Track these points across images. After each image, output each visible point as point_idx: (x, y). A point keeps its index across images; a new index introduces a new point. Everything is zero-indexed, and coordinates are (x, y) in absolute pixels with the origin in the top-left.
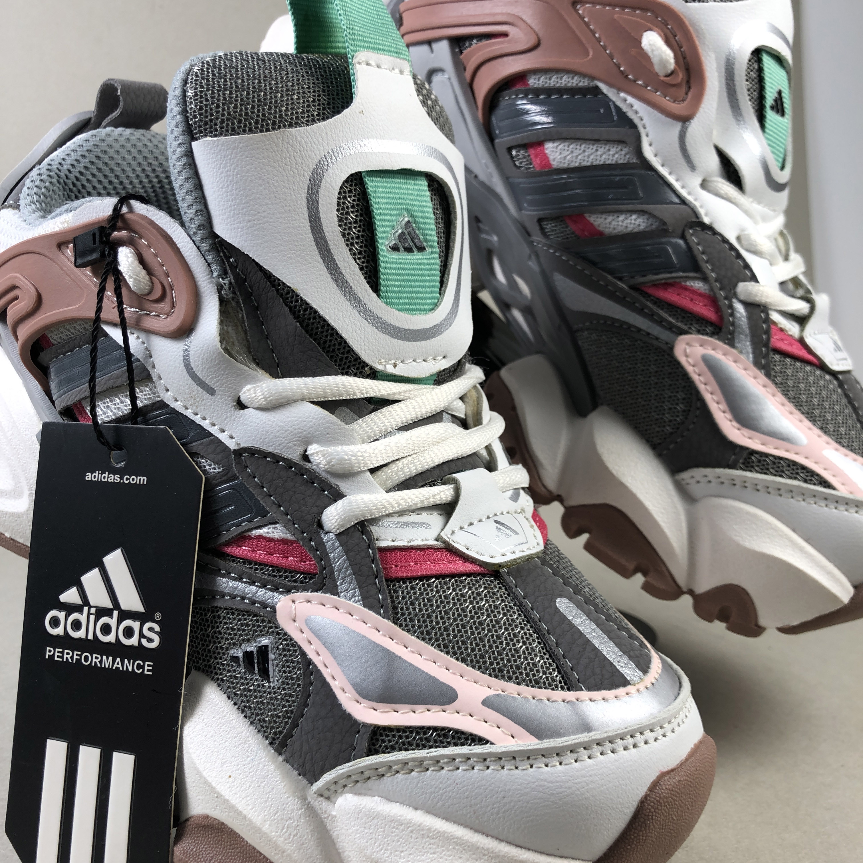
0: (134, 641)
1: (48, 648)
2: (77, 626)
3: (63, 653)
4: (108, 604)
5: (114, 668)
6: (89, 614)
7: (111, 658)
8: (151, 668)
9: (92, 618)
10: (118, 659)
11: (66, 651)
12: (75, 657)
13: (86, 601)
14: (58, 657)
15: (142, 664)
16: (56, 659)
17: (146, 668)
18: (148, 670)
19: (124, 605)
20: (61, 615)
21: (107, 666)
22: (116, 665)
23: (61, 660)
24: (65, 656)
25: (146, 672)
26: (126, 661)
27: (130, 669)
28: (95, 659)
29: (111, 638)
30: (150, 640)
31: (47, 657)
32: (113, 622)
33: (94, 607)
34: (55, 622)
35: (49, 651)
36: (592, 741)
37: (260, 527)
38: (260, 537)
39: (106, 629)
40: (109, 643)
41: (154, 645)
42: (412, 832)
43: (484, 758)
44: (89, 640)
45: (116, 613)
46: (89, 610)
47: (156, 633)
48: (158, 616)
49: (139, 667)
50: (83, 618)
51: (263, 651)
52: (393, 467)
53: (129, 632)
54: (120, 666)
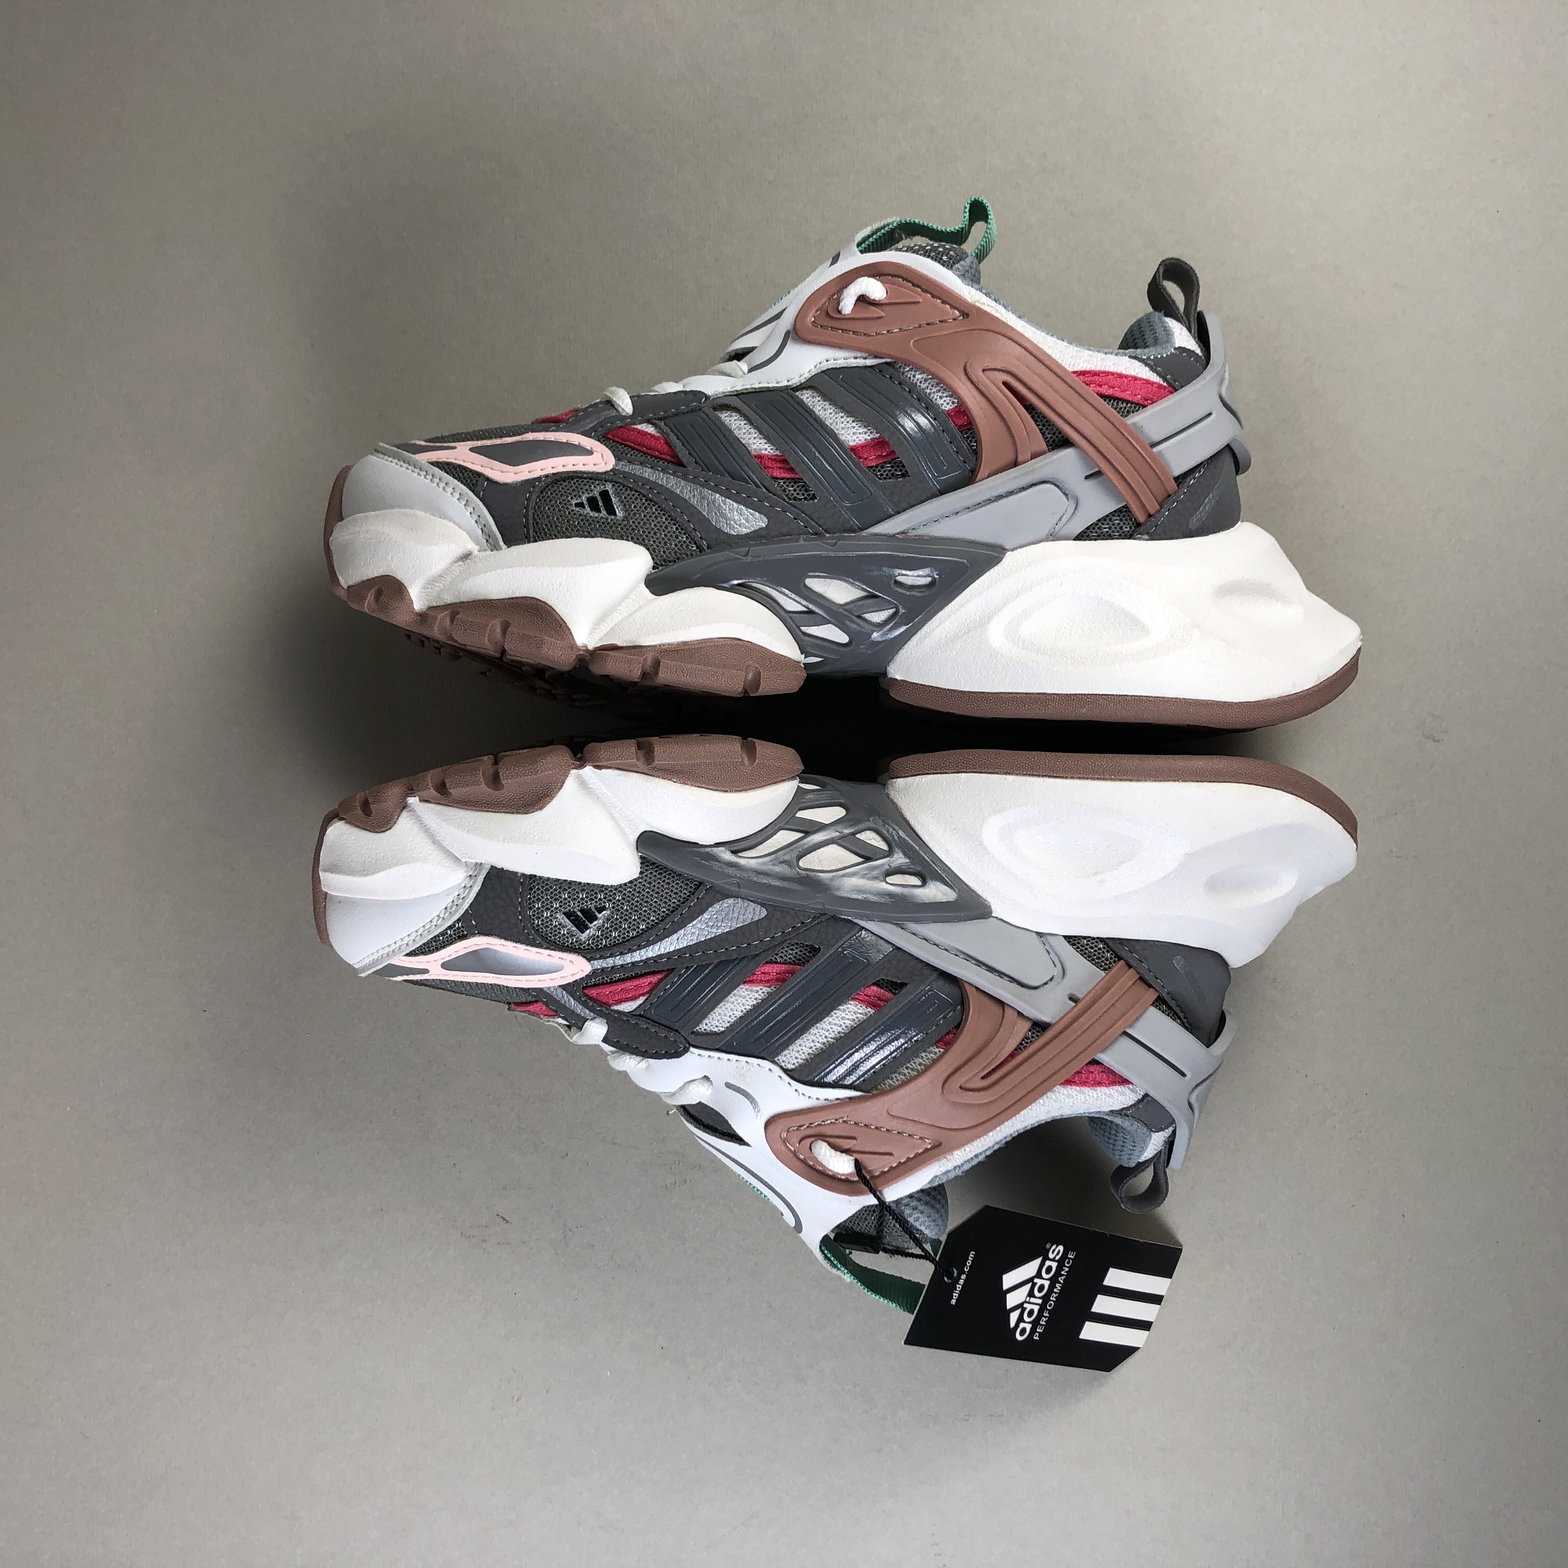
0: (1054, 1265)
1: (1035, 1338)
2: (1031, 1313)
3: (1041, 1325)
4: (1027, 1287)
6: (1029, 1303)
7: (1057, 1285)
8: (1073, 1253)
9: (1031, 1300)
10: (1060, 1279)
11: (1041, 1322)
12: (1047, 1314)
13: (1021, 1305)
14: (1041, 1329)
16: (1041, 1331)
17: (1071, 1256)
18: (1073, 1255)
19: (1034, 1274)
20: (1021, 1326)
21: (1059, 1288)
22: (1062, 1282)
23: (1044, 1327)
24: (1043, 1323)
25: (1073, 1257)
26: (1063, 1273)
27: (1067, 1269)
28: (1054, 1298)
29: (1047, 1285)
30: (1059, 1253)
31: (1039, 1339)
32: (1039, 1282)
33: (1026, 1298)
34: (1023, 1332)
35: (1037, 1336)
39: (1041, 1288)
40: (1049, 1286)
41: (1061, 1249)
44: (1042, 1302)
45: (1035, 1280)
46: (1026, 1303)
47: (1056, 1248)
48: (1048, 1246)
49: (1068, 1263)
50: (1029, 1308)
53: (1049, 1270)
54: (1063, 1278)
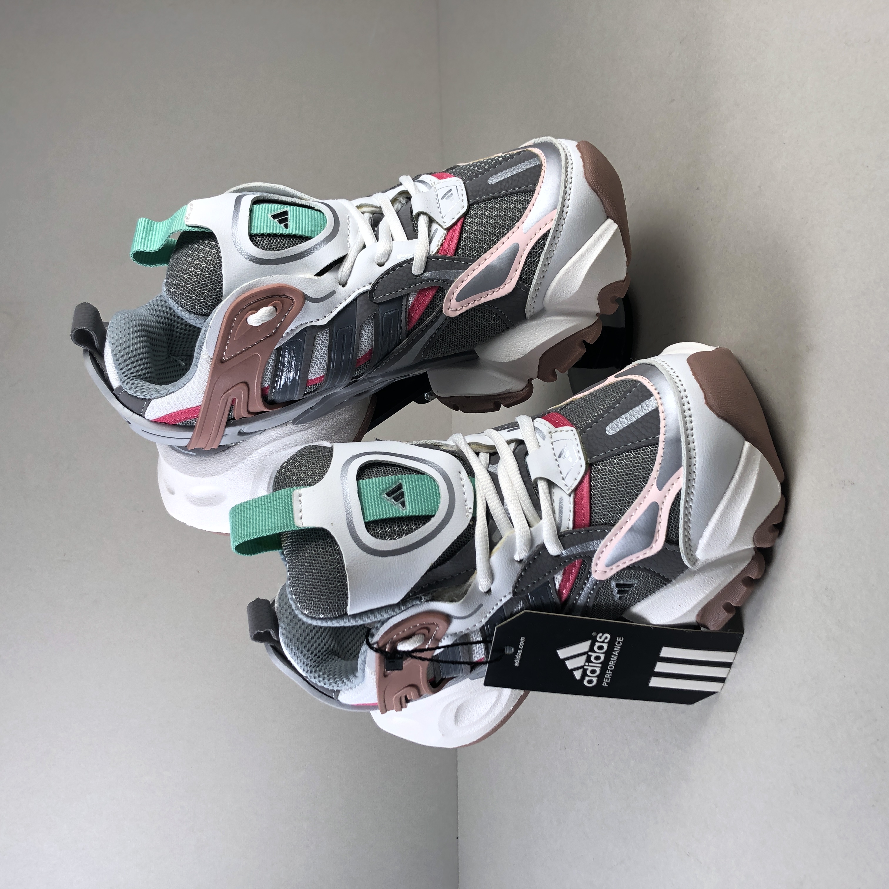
0: (605, 646)
1: (603, 685)
2: (593, 672)
4: (584, 657)
5: (617, 654)
6: (589, 666)
7: (612, 656)
8: (620, 638)
9: (590, 664)
10: (614, 653)
11: (606, 677)
12: (610, 672)
13: (582, 667)
14: (608, 680)
15: (617, 642)
16: (609, 681)
17: (620, 640)
18: (621, 639)
19: (587, 649)
20: (587, 678)
21: (616, 658)
23: (609, 680)
24: (608, 677)
25: (622, 640)
26: (615, 649)
27: (619, 647)
28: (612, 664)
29: (602, 657)
30: (606, 638)
31: (607, 685)
32: (594, 655)
33: (585, 663)
34: (590, 682)
35: (605, 684)
36: (686, 440)
37: (555, 585)
38: (560, 585)
39: (597, 658)
40: (605, 657)
41: (609, 636)
42: (718, 528)
43: (688, 494)
44: (602, 666)
45: (590, 653)
46: (587, 666)
47: (603, 635)
48: (594, 634)
49: (619, 643)
50: (590, 669)
51: (618, 585)
52: (527, 512)
53: (601, 648)
54: (617, 652)
